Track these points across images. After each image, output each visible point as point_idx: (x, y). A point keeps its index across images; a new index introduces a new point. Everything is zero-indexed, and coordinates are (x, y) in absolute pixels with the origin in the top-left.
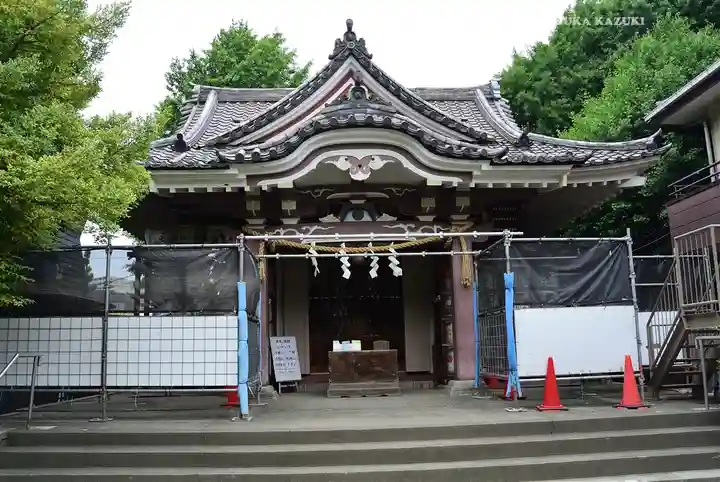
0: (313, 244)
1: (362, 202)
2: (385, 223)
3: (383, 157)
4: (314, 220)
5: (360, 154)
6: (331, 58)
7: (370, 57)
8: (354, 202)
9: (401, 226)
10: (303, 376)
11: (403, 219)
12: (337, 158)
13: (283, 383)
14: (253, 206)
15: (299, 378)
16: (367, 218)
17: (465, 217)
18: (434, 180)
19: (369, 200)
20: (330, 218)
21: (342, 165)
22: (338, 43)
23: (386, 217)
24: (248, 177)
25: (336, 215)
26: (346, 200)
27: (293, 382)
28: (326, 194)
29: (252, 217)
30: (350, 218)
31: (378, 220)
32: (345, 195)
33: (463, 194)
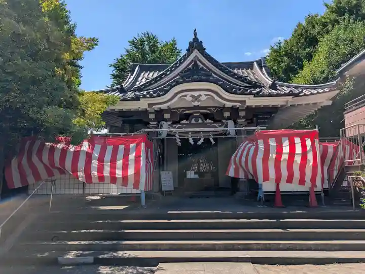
0: (177, 132)
1: (198, 114)
2: (208, 123)
3: (206, 95)
4: (178, 122)
5: (196, 94)
6: (187, 50)
7: (205, 49)
8: (195, 114)
9: (215, 124)
10: (175, 188)
11: (215, 121)
12: (186, 96)
13: (166, 191)
14: (152, 116)
15: (173, 189)
16: (200, 121)
17: (243, 120)
18: (229, 105)
19: (201, 114)
20: (184, 122)
21: (189, 99)
22: (190, 43)
23: (209, 121)
24: (148, 104)
25: (187, 120)
26: (191, 114)
27: (171, 191)
28: (183, 111)
29: (151, 121)
30: (193, 121)
31: (205, 122)
32: (191, 111)
33: (243, 110)
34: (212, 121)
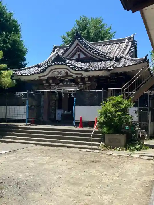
2: (72, 84)
3: (64, 71)
4: (58, 84)
5: (59, 70)
8: (66, 80)
9: (75, 85)
11: (76, 83)
12: (55, 72)
13: (58, 120)
15: (61, 119)
16: (68, 83)
18: (75, 76)
19: (69, 79)
20: (61, 84)
21: (56, 73)
23: (72, 83)
24: (38, 77)
25: (62, 83)
26: (64, 80)
28: (60, 78)
30: (65, 84)
32: (64, 78)
33: (86, 77)
34: (74, 83)
